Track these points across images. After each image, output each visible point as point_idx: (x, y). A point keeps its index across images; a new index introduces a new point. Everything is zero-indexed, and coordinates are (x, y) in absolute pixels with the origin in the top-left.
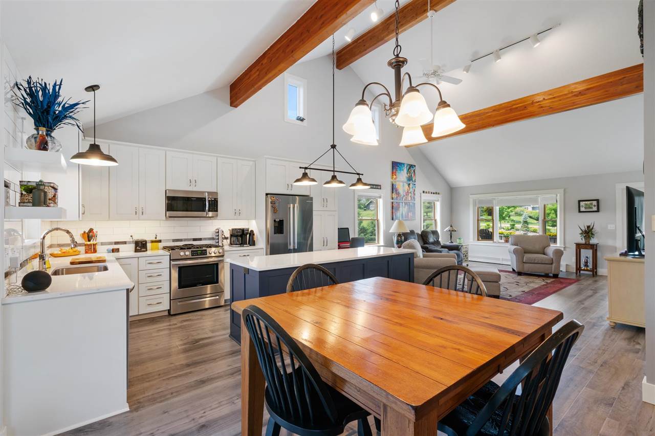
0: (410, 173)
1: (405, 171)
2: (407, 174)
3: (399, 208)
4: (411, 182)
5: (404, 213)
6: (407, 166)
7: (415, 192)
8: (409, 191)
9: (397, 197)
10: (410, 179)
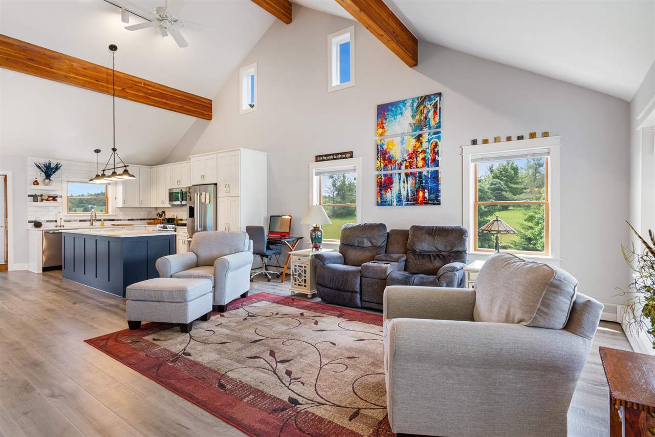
0: (422, 112)
1: (408, 112)
2: (413, 116)
3: (392, 183)
4: (426, 130)
5: (404, 193)
6: (412, 103)
7: (440, 148)
8: (420, 150)
9: (386, 165)
10: (421, 125)
